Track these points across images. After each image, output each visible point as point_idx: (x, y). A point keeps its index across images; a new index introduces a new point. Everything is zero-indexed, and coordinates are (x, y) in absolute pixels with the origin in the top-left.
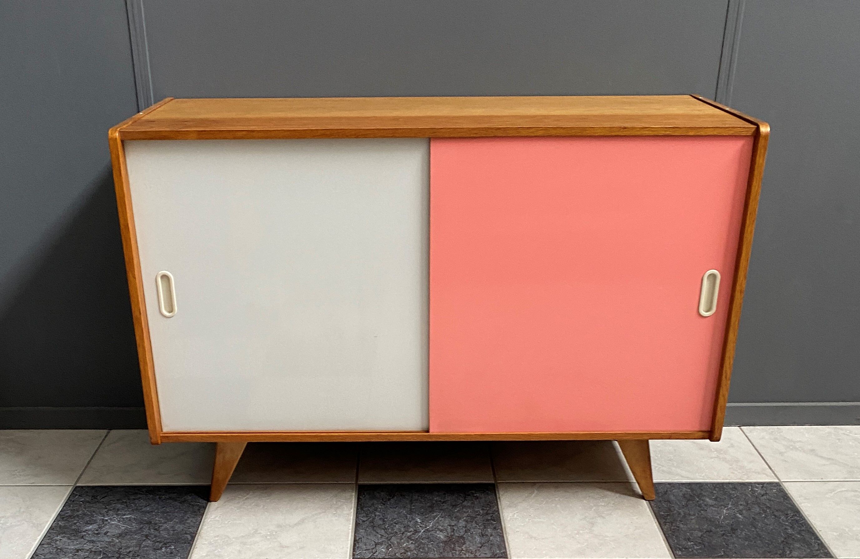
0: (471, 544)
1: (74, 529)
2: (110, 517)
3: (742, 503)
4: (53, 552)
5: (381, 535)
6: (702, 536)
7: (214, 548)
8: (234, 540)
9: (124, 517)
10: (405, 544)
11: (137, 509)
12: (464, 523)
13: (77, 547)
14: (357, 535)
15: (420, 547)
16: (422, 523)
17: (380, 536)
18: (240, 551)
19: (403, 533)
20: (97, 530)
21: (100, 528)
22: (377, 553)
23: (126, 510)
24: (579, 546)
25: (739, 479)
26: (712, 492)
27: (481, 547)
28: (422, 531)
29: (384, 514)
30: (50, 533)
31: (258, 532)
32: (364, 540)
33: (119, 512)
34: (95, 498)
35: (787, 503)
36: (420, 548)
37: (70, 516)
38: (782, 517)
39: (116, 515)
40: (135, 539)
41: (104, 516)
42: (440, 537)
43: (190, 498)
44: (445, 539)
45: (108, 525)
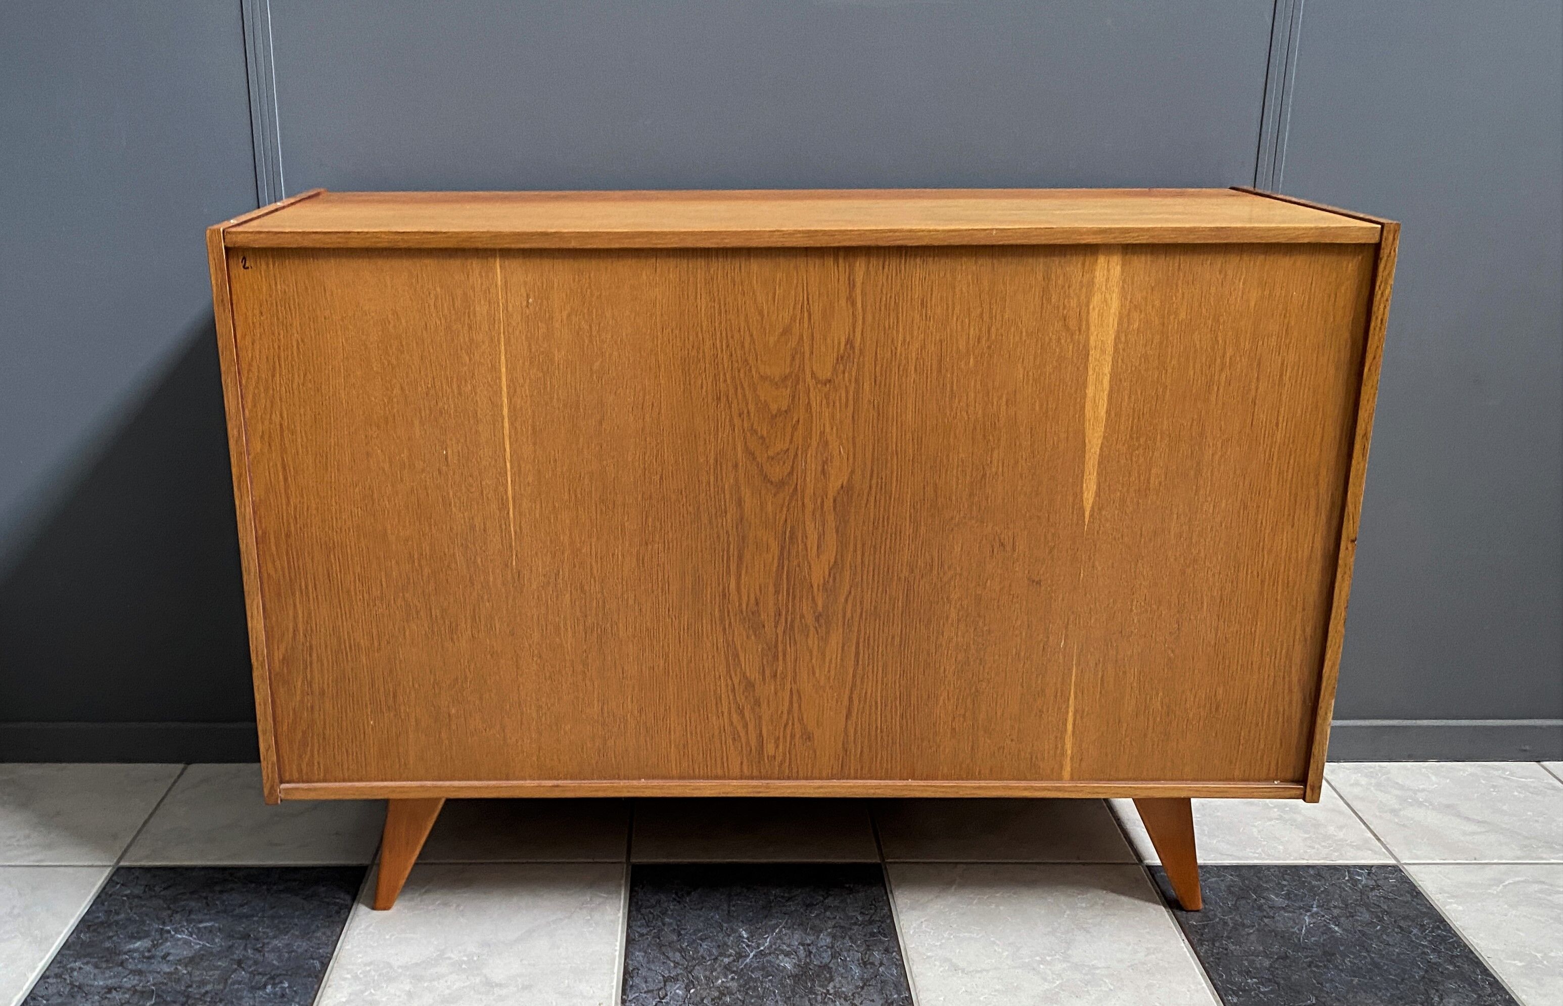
0: (843, 981)
1: (108, 949)
2: (174, 926)
3: (1336, 904)
4: (63, 992)
5: (674, 962)
6: (1271, 966)
7: (362, 987)
8: (400, 970)
9: (201, 925)
10: (720, 981)
11: (225, 911)
12: (829, 940)
13: (109, 982)
14: (630, 962)
15: (747, 986)
16: (751, 939)
17: (672, 965)
18: (410, 994)
19: (716, 959)
20: (149, 951)
21: (154, 946)
22: (668, 997)
23: (206, 911)
24: (1046, 986)
25: (1323, 859)
26: (1279, 883)
27: (862, 988)
28: (752, 955)
29: (680, 921)
30: (63, 955)
31: (446, 956)
32: (643, 972)
33: (193, 917)
34: (150, 889)
35: (1418, 904)
36: (748, 989)
37: (102, 923)
38: (1415, 931)
39: (187, 921)
40: (217, 968)
41: (164, 923)
42: (785, 967)
43: (323, 889)
44: (796, 971)
45: (170, 942)
